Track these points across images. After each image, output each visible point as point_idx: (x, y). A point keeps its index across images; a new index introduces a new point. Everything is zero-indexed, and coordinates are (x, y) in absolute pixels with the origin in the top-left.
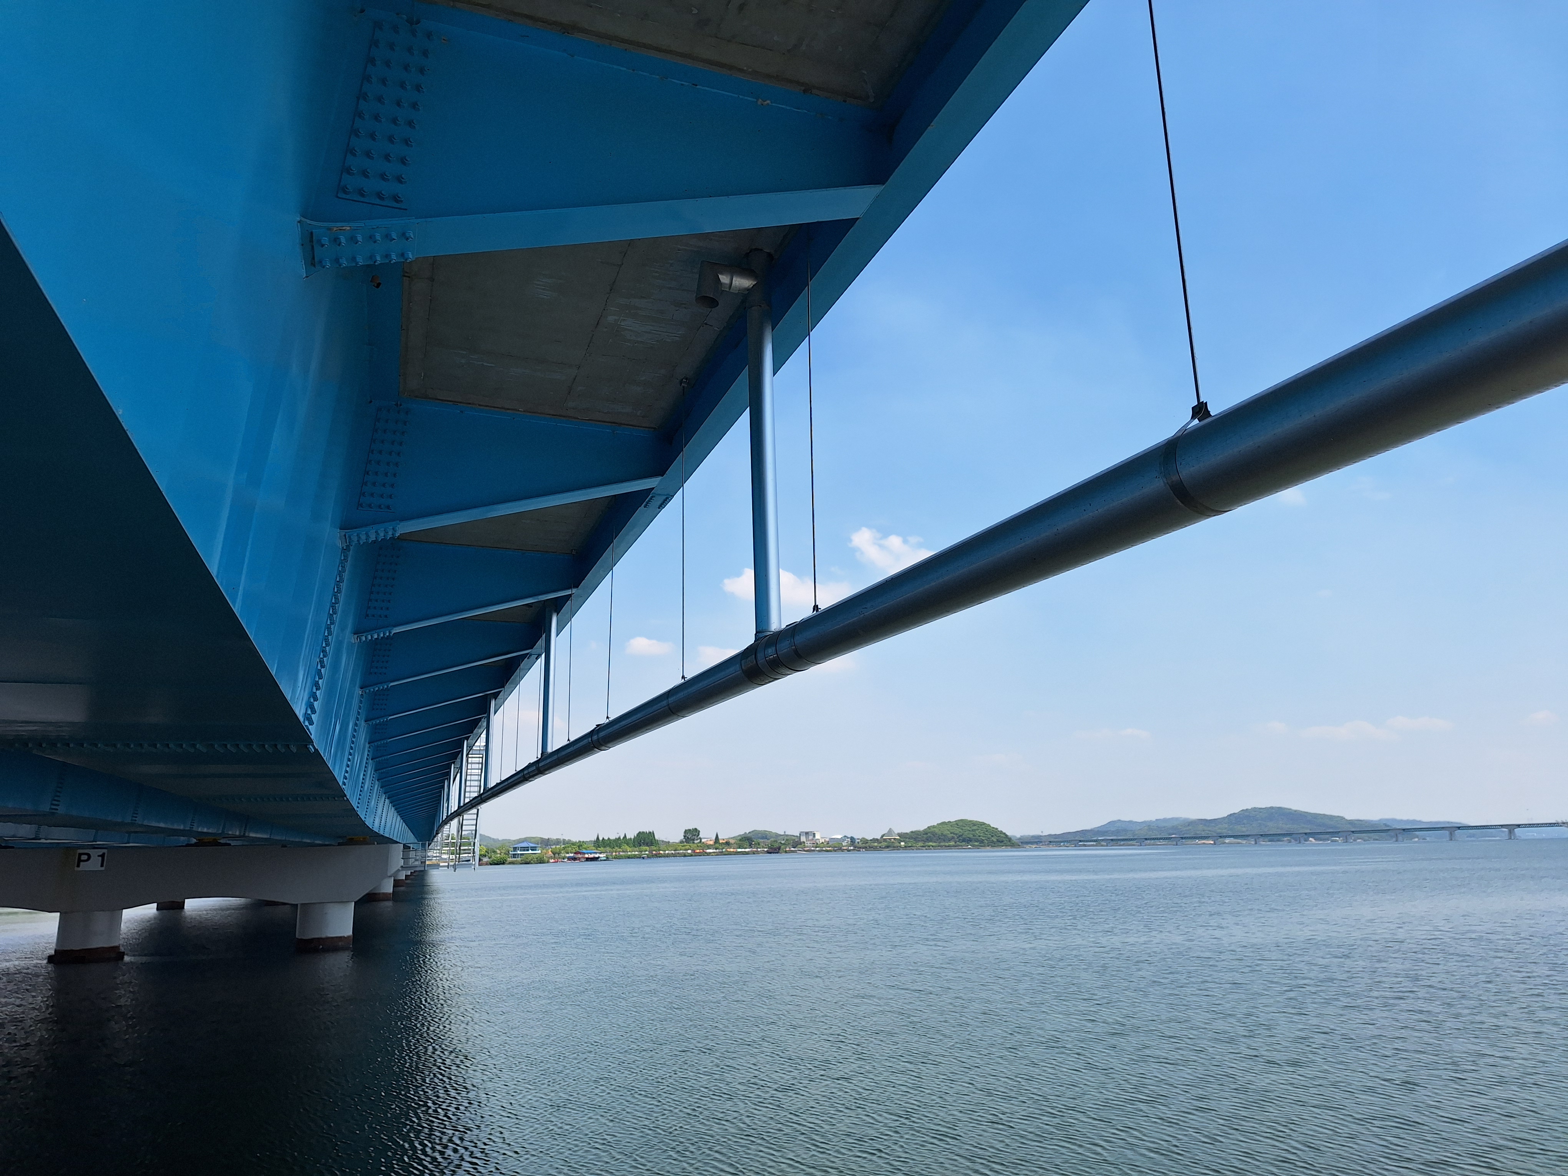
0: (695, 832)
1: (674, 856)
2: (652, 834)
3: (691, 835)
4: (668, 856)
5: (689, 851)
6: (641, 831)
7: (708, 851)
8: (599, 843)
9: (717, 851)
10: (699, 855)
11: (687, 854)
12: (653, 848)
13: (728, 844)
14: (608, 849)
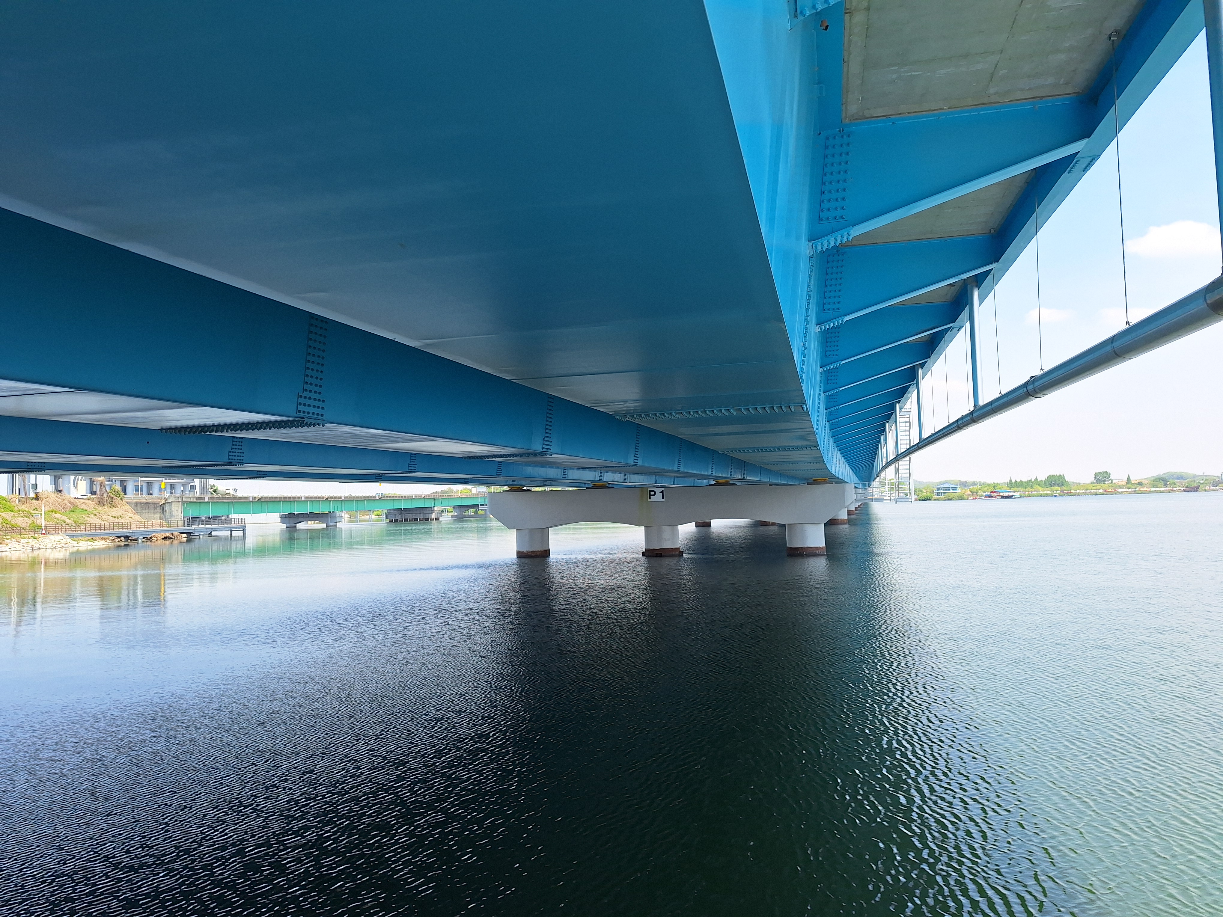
0: (1106, 475)
1: (1085, 494)
2: (1062, 477)
3: (1102, 478)
4: (1079, 494)
5: (1101, 491)
6: (1052, 474)
7: (1120, 490)
8: (1011, 484)
9: (1130, 490)
10: (1112, 493)
11: (1098, 493)
12: (1064, 488)
13: (1140, 484)
14: (1021, 489)
